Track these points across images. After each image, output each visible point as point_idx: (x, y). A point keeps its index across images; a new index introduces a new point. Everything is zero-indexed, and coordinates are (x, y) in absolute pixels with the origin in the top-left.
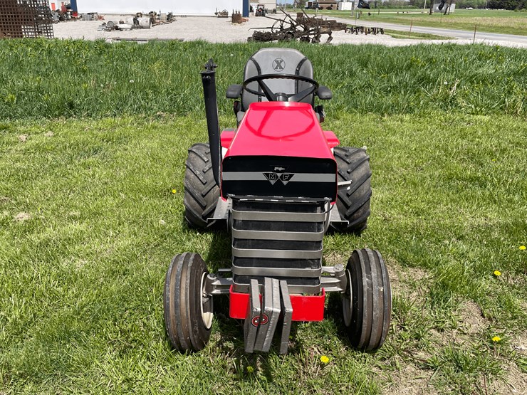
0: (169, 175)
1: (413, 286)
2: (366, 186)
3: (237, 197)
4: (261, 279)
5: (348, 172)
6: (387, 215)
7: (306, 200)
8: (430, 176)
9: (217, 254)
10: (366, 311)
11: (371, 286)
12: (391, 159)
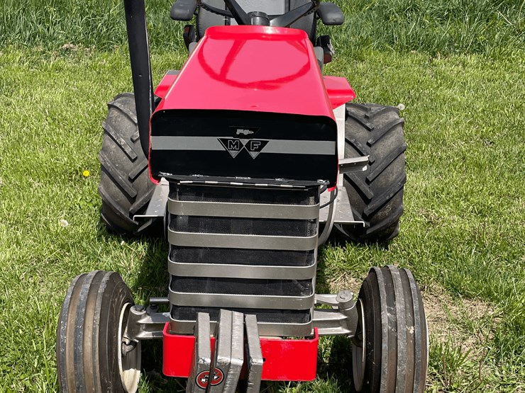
0: (79, 147)
1: (467, 328)
2: (396, 167)
3: (177, 177)
4: (214, 312)
5: (368, 144)
6: (433, 215)
7: (289, 183)
8: (505, 154)
9: (152, 275)
10: (385, 366)
11: (395, 325)
12: (444, 126)
